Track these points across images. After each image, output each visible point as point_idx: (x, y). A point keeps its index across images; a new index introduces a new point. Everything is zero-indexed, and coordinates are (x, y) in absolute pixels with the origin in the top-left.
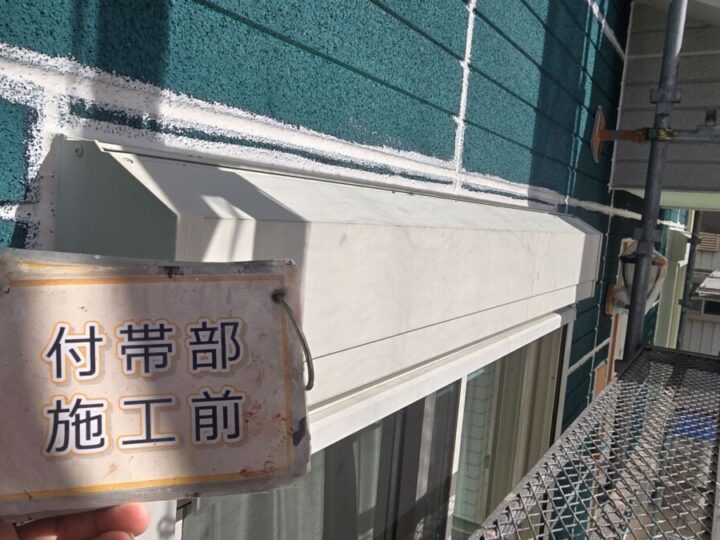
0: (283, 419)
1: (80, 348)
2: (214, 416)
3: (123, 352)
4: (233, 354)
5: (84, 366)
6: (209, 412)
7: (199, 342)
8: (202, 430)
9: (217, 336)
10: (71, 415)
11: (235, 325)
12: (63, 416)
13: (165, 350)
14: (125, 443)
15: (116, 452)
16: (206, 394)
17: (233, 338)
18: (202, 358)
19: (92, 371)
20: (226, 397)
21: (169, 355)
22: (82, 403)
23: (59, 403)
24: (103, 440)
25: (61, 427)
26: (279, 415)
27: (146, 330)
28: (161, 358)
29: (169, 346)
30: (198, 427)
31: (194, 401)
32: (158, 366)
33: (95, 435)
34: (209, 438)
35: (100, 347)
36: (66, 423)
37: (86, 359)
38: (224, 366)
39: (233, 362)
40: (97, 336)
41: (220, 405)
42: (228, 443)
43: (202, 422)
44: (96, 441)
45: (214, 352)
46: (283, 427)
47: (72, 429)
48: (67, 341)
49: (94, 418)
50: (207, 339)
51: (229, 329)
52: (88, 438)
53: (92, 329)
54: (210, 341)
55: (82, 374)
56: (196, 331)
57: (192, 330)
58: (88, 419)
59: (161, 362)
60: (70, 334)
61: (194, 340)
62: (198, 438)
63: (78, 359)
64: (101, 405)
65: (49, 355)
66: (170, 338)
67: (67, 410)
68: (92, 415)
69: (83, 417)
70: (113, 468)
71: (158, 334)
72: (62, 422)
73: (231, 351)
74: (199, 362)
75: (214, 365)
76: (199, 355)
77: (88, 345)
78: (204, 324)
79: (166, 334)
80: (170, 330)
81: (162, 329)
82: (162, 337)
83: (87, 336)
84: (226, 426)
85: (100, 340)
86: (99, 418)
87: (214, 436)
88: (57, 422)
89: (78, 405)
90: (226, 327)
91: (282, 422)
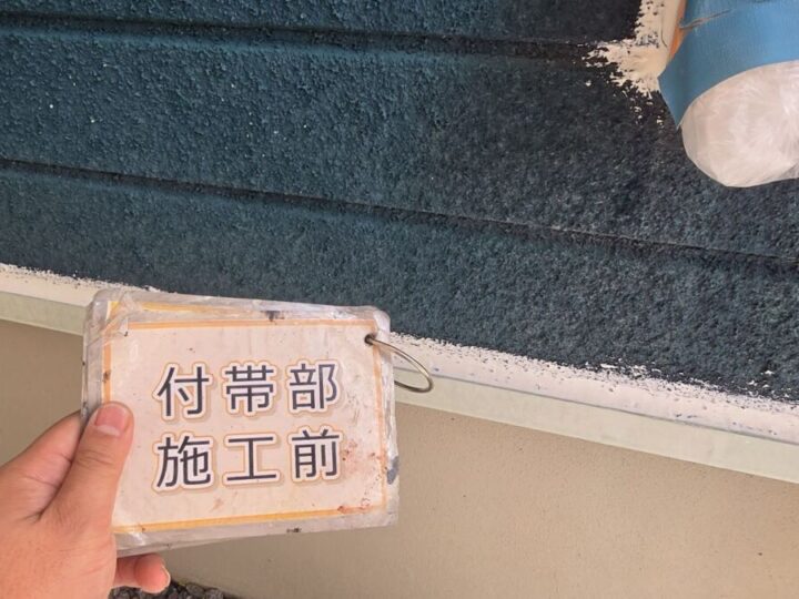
0: (378, 458)
1: (187, 387)
2: (313, 454)
3: (228, 392)
4: (330, 395)
5: (192, 404)
6: (309, 450)
7: (298, 383)
8: (301, 467)
9: (315, 377)
10: (180, 452)
11: (332, 367)
12: (172, 453)
13: (267, 390)
14: (229, 479)
15: (221, 487)
16: (305, 432)
17: (330, 379)
18: (302, 398)
19: (199, 410)
20: (324, 436)
21: (271, 395)
22: (189, 441)
23: (168, 439)
24: (209, 476)
25: (171, 463)
26: (373, 454)
27: (249, 371)
28: (263, 398)
29: (271, 387)
30: (298, 464)
31: (294, 439)
32: (260, 406)
33: (202, 471)
34: (308, 475)
35: (207, 387)
36: (175, 459)
37: (193, 398)
38: (322, 406)
39: (330, 403)
40: (204, 376)
41: (318, 443)
42: (328, 481)
43: (302, 459)
44: (202, 477)
45: (312, 392)
46: (378, 465)
47: (181, 465)
48: (177, 381)
49: (201, 455)
50: (305, 380)
51: (326, 371)
52: (195, 474)
53: (199, 370)
54: (309, 383)
55: (190, 412)
56: (295, 372)
57: (292, 371)
58: (196, 456)
59: (263, 402)
60: (178, 374)
61: (295, 381)
62: (298, 476)
63: (186, 398)
64: (207, 443)
65: (160, 394)
66: (272, 378)
67: (176, 447)
68: (199, 452)
69: (190, 454)
70: (219, 502)
71: (260, 375)
72: (171, 458)
73: (328, 392)
74: (299, 402)
75: (312, 405)
76: (298, 396)
77: (195, 384)
78: (303, 366)
79: (268, 375)
80: (271, 371)
81: (264, 371)
82: (264, 378)
83: (195, 376)
84: (324, 464)
85: (207, 380)
86: (205, 454)
87: (314, 473)
88: (166, 458)
89: (186, 442)
90: (324, 369)
91: (378, 461)
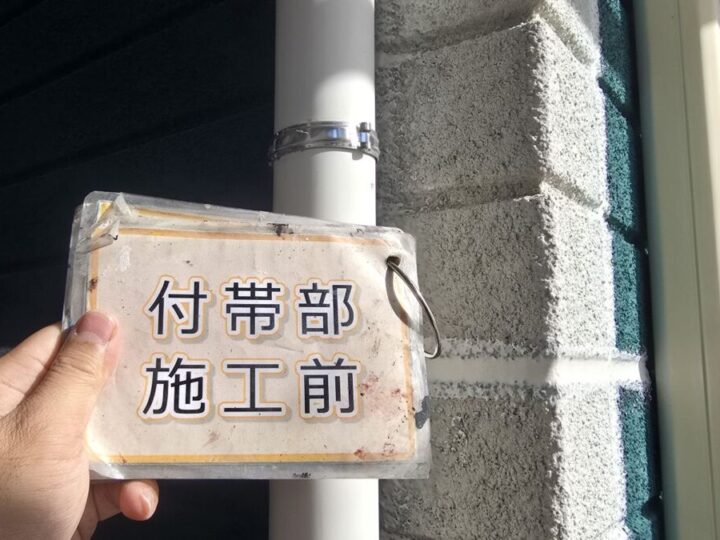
0: (403, 396)
1: (183, 304)
2: (325, 386)
3: (228, 311)
4: (346, 320)
5: (186, 323)
6: (320, 382)
7: (309, 304)
8: (312, 401)
9: (329, 299)
10: (171, 375)
11: (348, 288)
12: (162, 376)
13: (272, 310)
14: (227, 410)
15: (217, 417)
16: (316, 361)
17: (346, 301)
18: (313, 322)
19: (194, 330)
20: (339, 366)
21: (277, 317)
22: (182, 363)
23: (159, 361)
24: (203, 405)
25: (160, 388)
26: (398, 391)
27: (253, 288)
28: (268, 319)
29: (277, 307)
30: (308, 397)
31: (303, 368)
32: (264, 328)
33: (195, 399)
34: (319, 411)
35: (205, 304)
36: (165, 383)
37: (188, 316)
38: (336, 332)
39: (345, 328)
40: (201, 292)
41: (332, 374)
42: (341, 418)
43: (312, 392)
44: (195, 405)
45: (325, 316)
46: (404, 405)
47: (171, 391)
48: (171, 296)
49: (195, 380)
50: (317, 302)
51: (341, 292)
52: (188, 402)
53: (197, 285)
54: (321, 304)
55: (184, 331)
56: (306, 292)
57: (301, 291)
58: (189, 381)
59: (268, 324)
60: (174, 288)
61: (305, 302)
62: (307, 410)
63: (180, 316)
64: (203, 367)
65: (152, 309)
66: (278, 298)
67: (167, 370)
68: (193, 377)
69: (183, 378)
70: (214, 437)
71: (264, 294)
72: (161, 382)
73: (343, 317)
74: (308, 326)
75: (325, 330)
76: (309, 318)
77: (191, 301)
78: (315, 285)
79: (274, 294)
80: (278, 290)
81: (270, 289)
82: (269, 297)
83: (192, 292)
84: (338, 398)
85: (204, 296)
86: (200, 380)
87: (326, 409)
88: (155, 382)
89: (178, 365)
90: (339, 290)
91: (403, 399)
